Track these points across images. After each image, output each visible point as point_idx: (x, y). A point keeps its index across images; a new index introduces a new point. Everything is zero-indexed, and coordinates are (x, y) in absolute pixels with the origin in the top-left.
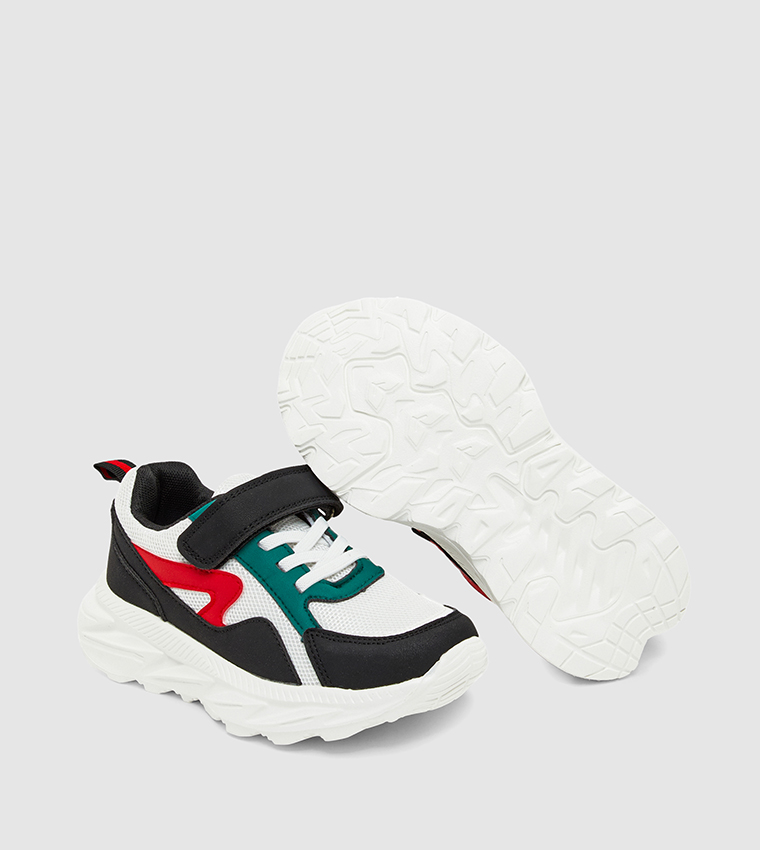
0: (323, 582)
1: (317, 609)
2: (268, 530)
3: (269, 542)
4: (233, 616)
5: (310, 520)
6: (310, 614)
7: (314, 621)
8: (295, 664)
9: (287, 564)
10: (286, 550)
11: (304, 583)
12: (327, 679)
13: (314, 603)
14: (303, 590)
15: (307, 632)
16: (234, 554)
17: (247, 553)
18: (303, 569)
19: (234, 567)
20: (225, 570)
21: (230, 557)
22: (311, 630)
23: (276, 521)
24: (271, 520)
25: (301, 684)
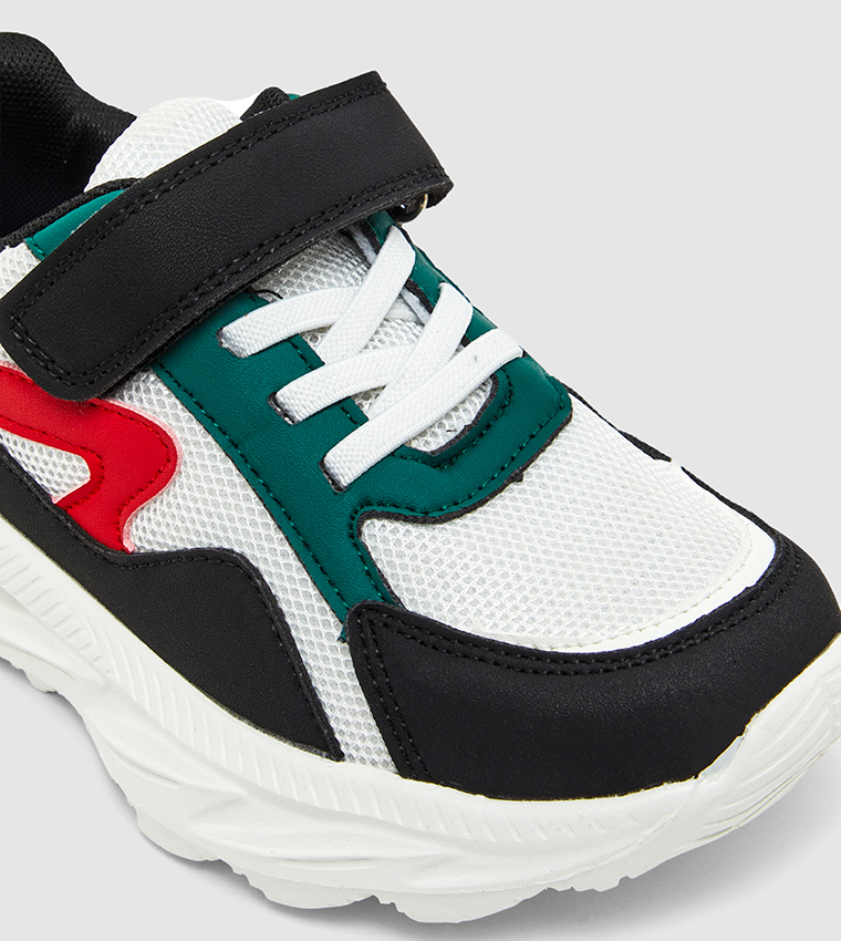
0: (403, 453)
1: (387, 541)
2: (250, 297)
3: (251, 333)
5: (370, 254)
6: (365, 557)
7: (378, 581)
8: (323, 698)
9: (303, 397)
10: (298, 355)
11: (350, 459)
12: (413, 760)
13: (378, 523)
14: (345, 481)
15: (358, 613)
16: (155, 362)
17: (190, 360)
18: (346, 415)
19: (152, 400)
20: (126, 404)
21: (144, 367)
22: (372, 608)
23: (261, 276)
24: (254, 272)
25: (339, 757)
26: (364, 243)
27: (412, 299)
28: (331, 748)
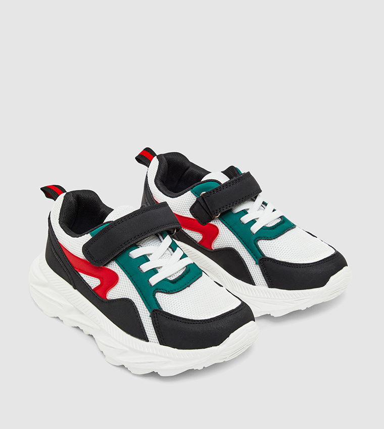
0: (165, 280)
1: (161, 297)
2: (135, 246)
3: (135, 254)
4: (113, 294)
5: (162, 240)
6: (156, 300)
7: (158, 305)
8: (145, 329)
9: (145, 267)
10: (145, 259)
11: (154, 280)
12: (163, 341)
13: (159, 293)
14: (153, 285)
15: (154, 311)
16: (115, 259)
17: (123, 258)
18: (154, 271)
19: (114, 267)
20: (109, 268)
21: (112, 260)
22: (156, 310)
23: (138, 242)
24: (136, 241)
25: (148, 341)
26: (161, 238)
27: (170, 250)
28: (145, 338)
